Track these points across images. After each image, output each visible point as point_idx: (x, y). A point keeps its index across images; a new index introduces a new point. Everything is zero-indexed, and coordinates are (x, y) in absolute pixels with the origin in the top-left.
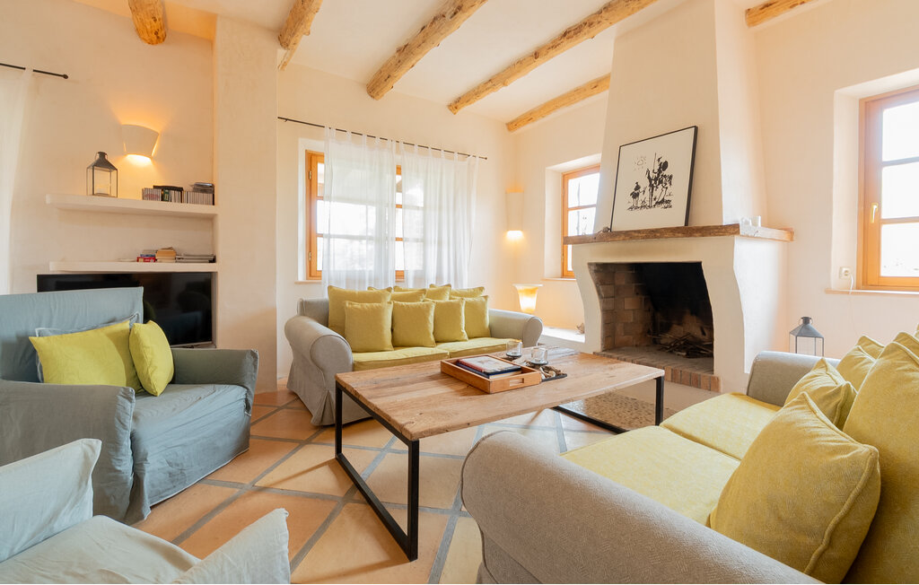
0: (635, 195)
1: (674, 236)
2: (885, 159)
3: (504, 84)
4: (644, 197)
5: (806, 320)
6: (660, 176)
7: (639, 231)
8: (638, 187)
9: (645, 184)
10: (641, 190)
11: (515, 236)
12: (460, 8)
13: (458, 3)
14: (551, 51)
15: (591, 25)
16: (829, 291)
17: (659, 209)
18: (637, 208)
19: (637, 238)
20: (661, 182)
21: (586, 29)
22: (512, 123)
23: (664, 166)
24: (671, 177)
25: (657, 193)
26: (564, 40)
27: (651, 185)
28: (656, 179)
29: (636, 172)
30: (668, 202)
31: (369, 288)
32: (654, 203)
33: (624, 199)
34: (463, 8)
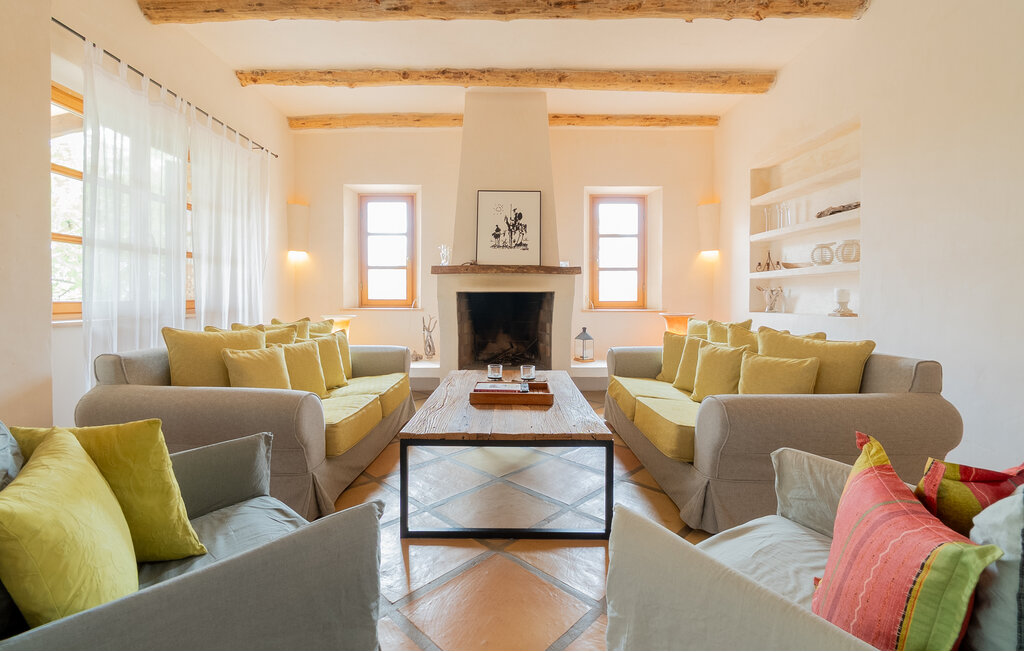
0: (497, 236)
1: (538, 272)
2: (601, 233)
3: (351, 85)
4: (505, 238)
5: (584, 329)
6: (516, 224)
7: (509, 267)
8: (498, 230)
9: (504, 228)
10: (502, 232)
11: (298, 258)
12: (406, 8)
13: (407, 2)
14: (423, 80)
15: (472, 77)
16: (583, 311)
17: (519, 250)
18: (499, 247)
19: (508, 272)
20: (518, 229)
21: (466, 79)
22: (297, 119)
23: (519, 216)
24: (525, 226)
25: (516, 236)
26: (442, 77)
27: (510, 230)
28: (513, 225)
29: (494, 215)
30: (525, 245)
31: (208, 329)
32: (514, 244)
33: (486, 239)
34: (410, 11)
